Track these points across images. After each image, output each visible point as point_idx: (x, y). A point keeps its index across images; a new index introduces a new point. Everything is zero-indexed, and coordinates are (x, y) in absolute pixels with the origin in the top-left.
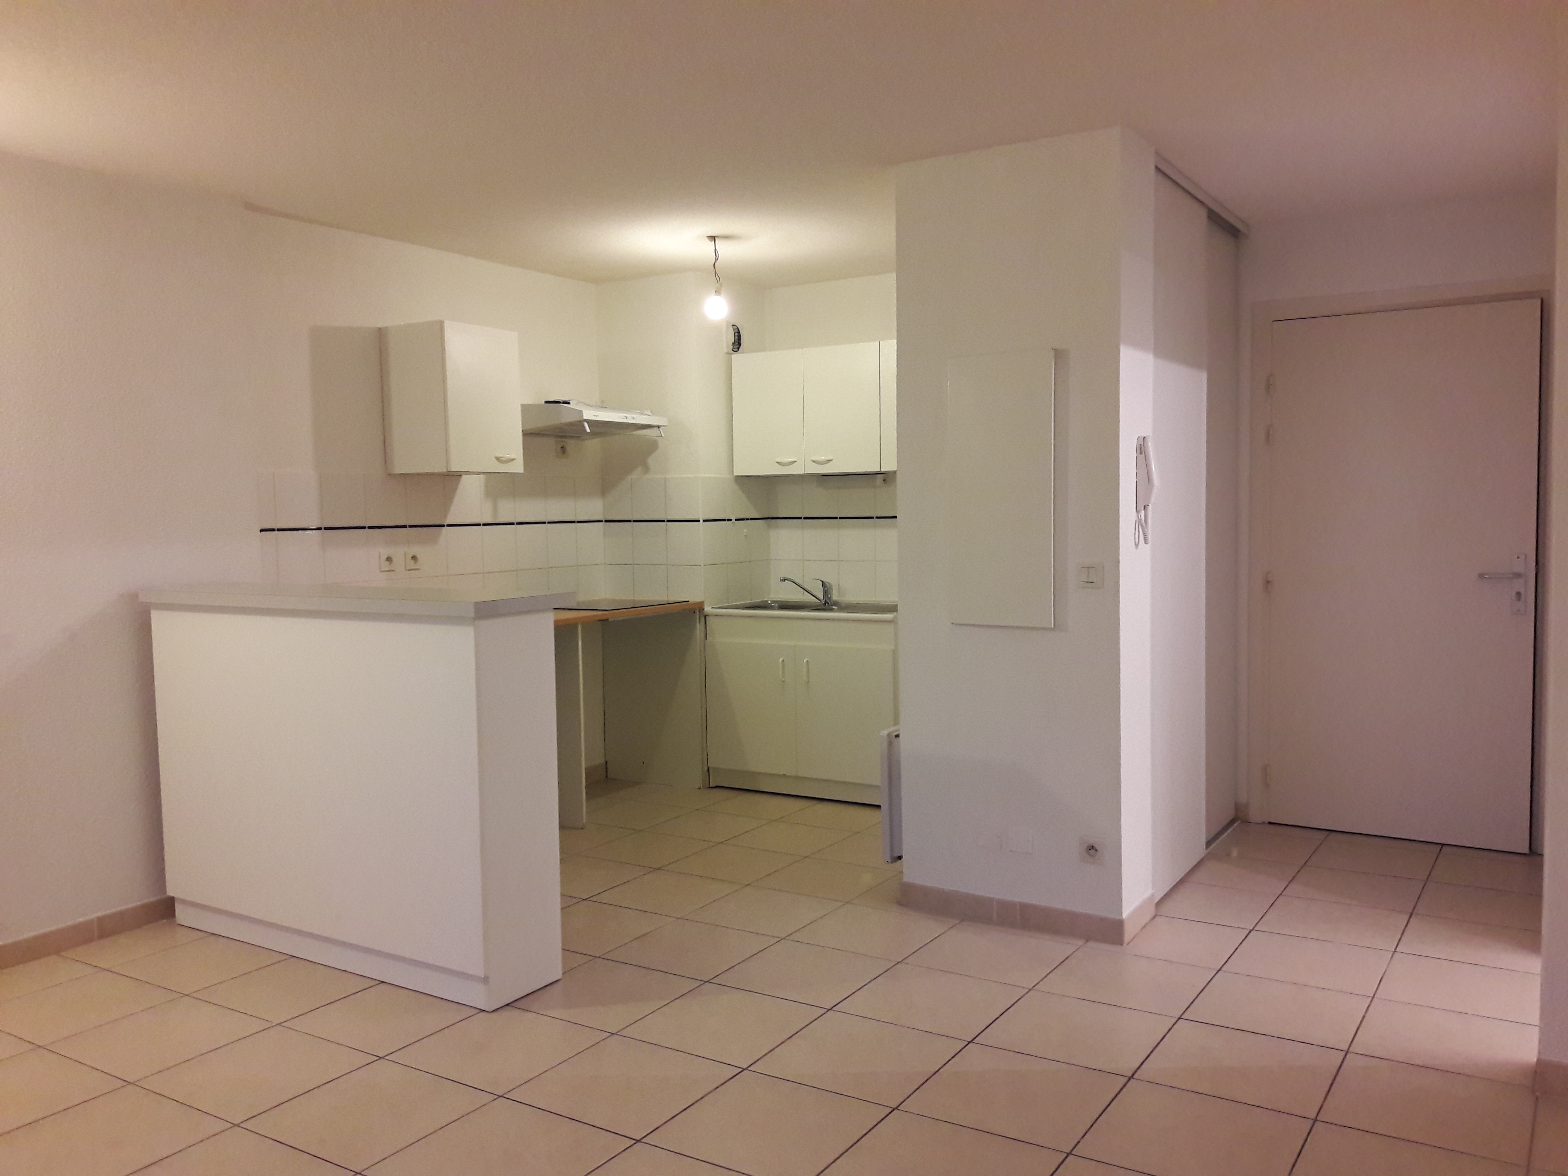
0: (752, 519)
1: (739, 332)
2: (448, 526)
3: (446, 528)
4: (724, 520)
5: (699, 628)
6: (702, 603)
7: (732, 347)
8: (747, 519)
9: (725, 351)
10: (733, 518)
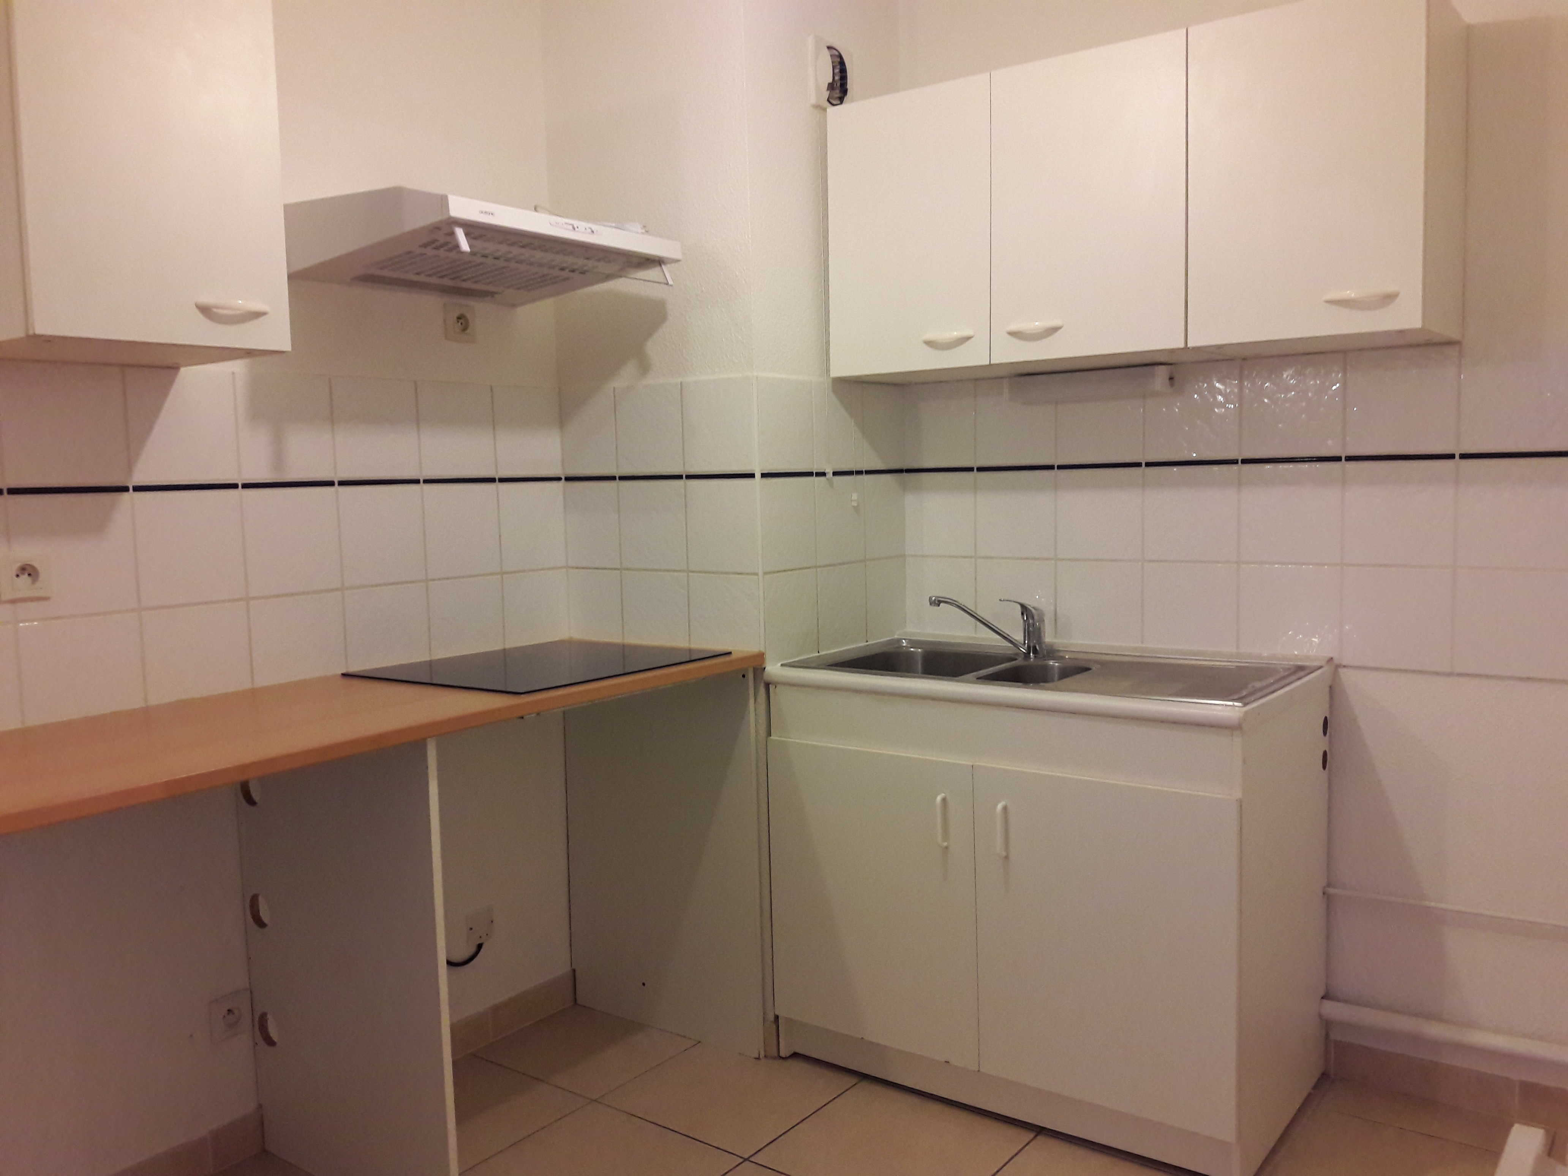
0: (868, 472)
1: (842, 63)
2: (137, 489)
3: (130, 496)
4: (810, 474)
5: (754, 711)
6: (761, 656)
7: (826, 94)
8: (859, 473)
9: (813, 100)
10: (829, 471)
